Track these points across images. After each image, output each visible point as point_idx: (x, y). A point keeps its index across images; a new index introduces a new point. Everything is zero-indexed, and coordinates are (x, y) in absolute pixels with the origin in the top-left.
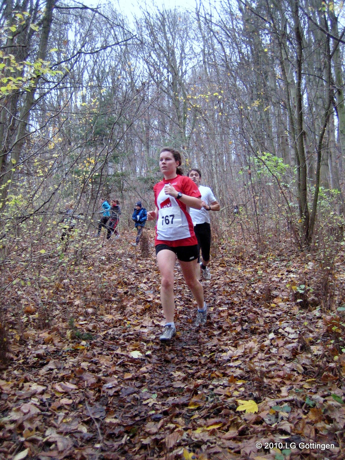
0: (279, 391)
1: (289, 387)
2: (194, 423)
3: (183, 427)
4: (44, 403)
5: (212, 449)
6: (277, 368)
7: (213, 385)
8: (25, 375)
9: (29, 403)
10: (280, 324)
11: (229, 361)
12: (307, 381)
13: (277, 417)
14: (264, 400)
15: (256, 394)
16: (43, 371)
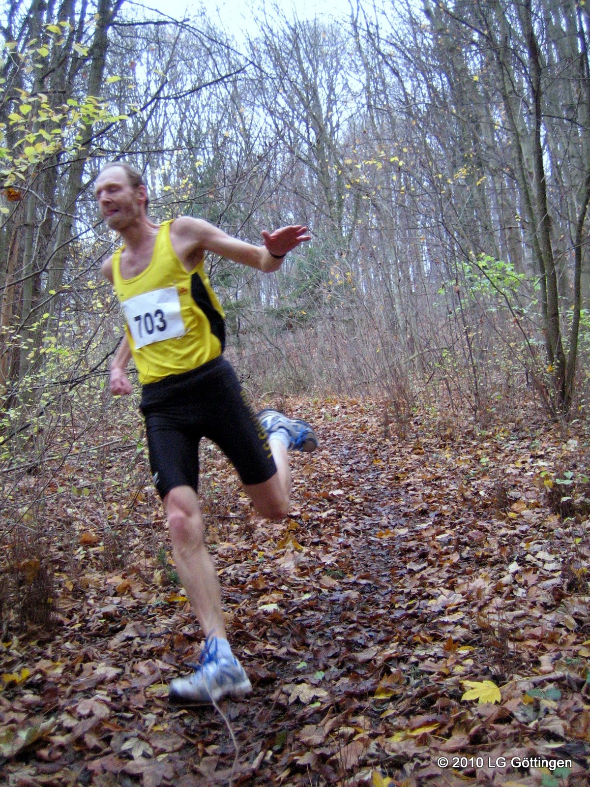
0: (537, 663)
1: (554, 655)
2: (388, 725)
3: (368, 733)
4: (120, 698)
5: (423, 770)
6: (529, 622)
7: (417, 656)
8: (84, 650)
9: (93, 699)
10: (528, 546)
11: (441, 613)
12: (586, 643)
13: (537, 709)
14: (511, 679)
15: (495, 669)
16: (116, 641)
